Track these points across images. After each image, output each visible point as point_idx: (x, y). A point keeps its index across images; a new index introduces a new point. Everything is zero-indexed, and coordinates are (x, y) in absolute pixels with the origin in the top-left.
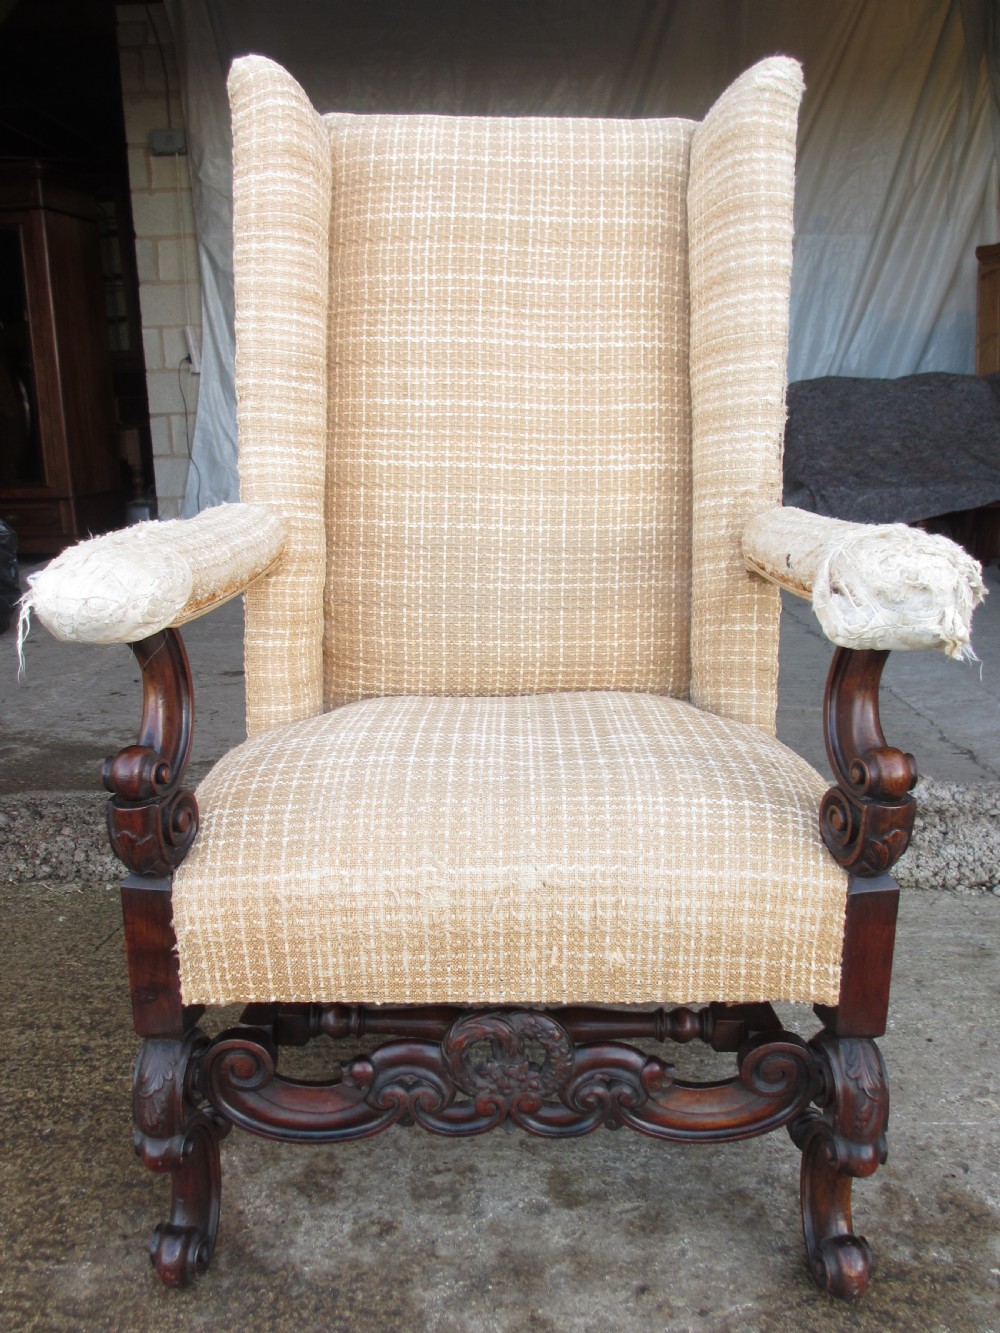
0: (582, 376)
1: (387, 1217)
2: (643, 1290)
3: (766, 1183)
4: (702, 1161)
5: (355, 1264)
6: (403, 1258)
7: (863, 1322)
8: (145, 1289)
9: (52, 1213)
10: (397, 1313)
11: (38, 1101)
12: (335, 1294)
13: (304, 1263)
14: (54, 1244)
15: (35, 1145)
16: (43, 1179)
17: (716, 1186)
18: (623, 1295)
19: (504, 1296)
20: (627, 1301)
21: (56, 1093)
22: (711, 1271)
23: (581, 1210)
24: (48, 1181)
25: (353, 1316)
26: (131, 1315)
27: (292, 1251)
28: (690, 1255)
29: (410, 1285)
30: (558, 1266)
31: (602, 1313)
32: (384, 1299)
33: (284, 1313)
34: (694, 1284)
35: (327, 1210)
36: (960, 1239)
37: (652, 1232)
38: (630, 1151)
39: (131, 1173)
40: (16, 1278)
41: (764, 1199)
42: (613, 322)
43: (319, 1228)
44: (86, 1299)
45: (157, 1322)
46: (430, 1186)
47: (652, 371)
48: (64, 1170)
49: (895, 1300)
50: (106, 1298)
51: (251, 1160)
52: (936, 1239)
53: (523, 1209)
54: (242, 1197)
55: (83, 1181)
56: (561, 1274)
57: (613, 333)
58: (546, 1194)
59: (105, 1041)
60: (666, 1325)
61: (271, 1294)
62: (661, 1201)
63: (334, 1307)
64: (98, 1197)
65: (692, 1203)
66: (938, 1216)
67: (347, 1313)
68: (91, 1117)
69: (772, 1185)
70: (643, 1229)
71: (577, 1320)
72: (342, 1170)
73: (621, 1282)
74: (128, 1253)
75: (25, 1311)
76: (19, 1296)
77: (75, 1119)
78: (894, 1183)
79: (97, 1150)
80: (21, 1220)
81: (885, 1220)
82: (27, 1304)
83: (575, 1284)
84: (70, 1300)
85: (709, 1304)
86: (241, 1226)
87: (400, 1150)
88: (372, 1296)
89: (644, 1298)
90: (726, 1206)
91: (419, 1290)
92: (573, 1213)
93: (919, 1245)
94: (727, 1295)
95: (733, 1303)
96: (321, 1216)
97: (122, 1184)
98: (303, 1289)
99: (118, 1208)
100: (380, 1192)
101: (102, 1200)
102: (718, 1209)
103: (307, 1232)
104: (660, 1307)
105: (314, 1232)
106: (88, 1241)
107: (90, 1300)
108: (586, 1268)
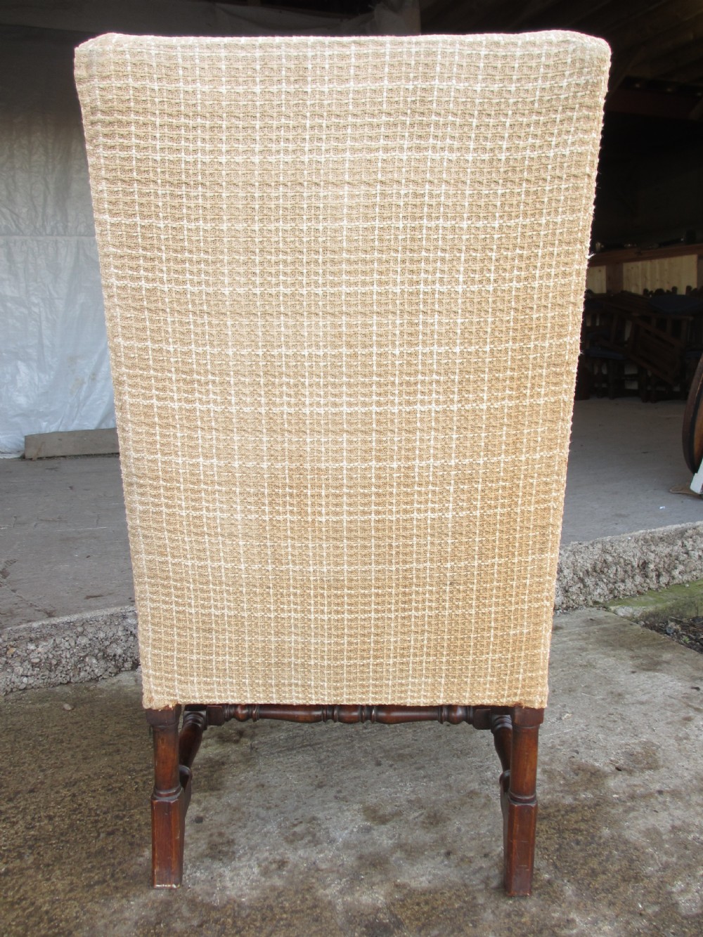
1: (278, 857)
2: (448, 854)
3: (482, 783)
4: (443, 782)
5: (273, 888)
6: (301, 877)
7: (566, 836)
10: (315, 906)
12: (271, 908)
13: (241, 896)
16: (21, 900)
17: (459, 792)
18: (439, 859)
19: (373, 879)
20: (443, 862)
22: (479, 834)
23: (392, 823)
24: (25, 899)
25: (289, 916)
28: (463, 829)
29: (314, 890)
30: (395, 855)
31: (433, 872)
32: (303, 902)
33: (244, 928)
34: (474, 843)
35: (236, 864)
36: (592, 785)
37: (437, 824)
38: (401, 786)
39: (86, 878)
41: (486, 792)
43: (238, 875)
46: (294, 834)
48: (34, 890)
49: (576, 822)
52: (581, 789)
53: (358, 832)
55: (53, 892)
56: (399, 859)
58: (367, 820)
59: (11, 805)
60: (470, 867)
61: (230, 920)
62: (433, 807)
63: (274, 915)
64: (70, 899)
65: (450, 803)
66: (576, 777)
69: (486, 784)
70: (432, 824)
71: (421, 879)
72: (233, 840)
73: (435, 853)
74: (115, 925)
77: (20, 856)
78: (548, 767)
79: (51, 872)
80: (19, 928)
81: (552, 786)
83: (409, 861)
85: (487, 850)
87: (263, 819)
88: (295, 902)
89: (452, 857)
90: (469, 800)
91: (321, 891)
92: (388, 826)
93: (574, 793)
94: (494, 844)
95: (498, 847)
96: (235, 868)
97: (83, 887)
98: (248, 911)
99: (90, 901)
100: (265, 845)
101: (75, 900)
102: (465, 803)
103: (231, 879)
104: (462, 860)
105: (235, 878)
106: (78, 926)
108: (411, 852)
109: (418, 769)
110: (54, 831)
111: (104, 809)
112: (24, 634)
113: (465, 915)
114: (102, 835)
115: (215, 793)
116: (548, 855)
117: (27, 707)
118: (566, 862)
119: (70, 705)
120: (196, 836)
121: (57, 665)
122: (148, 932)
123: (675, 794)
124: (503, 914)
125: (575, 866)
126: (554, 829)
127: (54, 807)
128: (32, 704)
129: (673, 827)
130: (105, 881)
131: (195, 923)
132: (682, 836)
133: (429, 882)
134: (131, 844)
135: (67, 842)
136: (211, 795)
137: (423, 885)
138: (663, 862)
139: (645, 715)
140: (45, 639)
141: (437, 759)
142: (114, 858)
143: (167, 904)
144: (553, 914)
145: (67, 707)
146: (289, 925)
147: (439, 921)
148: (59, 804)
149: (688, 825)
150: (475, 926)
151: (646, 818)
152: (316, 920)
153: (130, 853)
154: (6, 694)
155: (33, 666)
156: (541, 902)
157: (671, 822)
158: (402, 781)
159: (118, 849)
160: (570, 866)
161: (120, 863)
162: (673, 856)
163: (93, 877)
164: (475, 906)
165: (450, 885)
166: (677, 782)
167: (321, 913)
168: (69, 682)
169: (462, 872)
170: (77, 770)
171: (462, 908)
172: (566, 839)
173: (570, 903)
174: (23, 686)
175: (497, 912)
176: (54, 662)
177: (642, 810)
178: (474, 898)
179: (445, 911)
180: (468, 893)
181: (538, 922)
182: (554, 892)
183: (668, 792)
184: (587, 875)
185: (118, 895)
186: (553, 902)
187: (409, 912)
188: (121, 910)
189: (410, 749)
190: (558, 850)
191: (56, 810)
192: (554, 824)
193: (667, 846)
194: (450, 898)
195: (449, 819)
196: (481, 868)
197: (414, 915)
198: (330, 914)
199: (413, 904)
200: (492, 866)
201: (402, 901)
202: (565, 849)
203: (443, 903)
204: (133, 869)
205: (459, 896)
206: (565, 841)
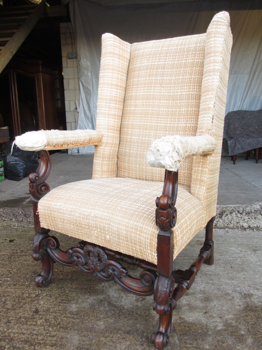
0: (175, 102)
2: (206, 313)
4: (218, 287)
5: (137, 306)
6: (148, 305)
8: (88, 310)
9: (65, 294)
10: (148, 316)
11: (58, 272)
12: (133, 312)
13: (125, 305)
14: (66, 300)
15: (59, 280)
17: (222, 292)
18: (201, 314)
21: (62, 270)
22: (222, 309)
23: (190, 296)
24: (63, 288)
26: (86, 315)
27: (122, 303)
28: (217, 306)
29: (150, 311)
31: (196, 317)
33: (121, 315)
34: (218, 312)
37: (207, 301)
38: (200, 284)
39: (82, 286)
40: (58, 307)
41: (234, 295)
42: (183, 87)
43: (128, 298)
44: (75, 311)
45: (92, 316)
47: (193, 100)
48: (66, 286)
50: (80, 311)
51: (110, 285)
54: (108, 292)
55: (71, 288)
56: (186, 309)
57: (183, 90)
60: (212, 320)
61: (118, 312)
62: (209, 295)
63: (133, 314)
64: (75, 291)
65: (216, 295)
67: (136, 316)
68: (71, 275)
69: (235, 292)
70: (205, 300)
71: (191, 318)
73: (201, 311)
74: (83, 303)
75: (61, 313)
76: (59, 310)
77: (67, 276)
79: (73, 282)
80: (58, 295)
82: (62, 312)
83: (189, 311)
84: (71, 311)
85: (222, 316)
86: (109, 298)
88: (142, 312)
89: (206, 314)
90: (224, 296)
94: (226, 314)
95: (228, 316)
96: (128, 296)
97: (80, 289)
98: (125, 311)
99: (80, 293)
101: (76, 292)
102: (223, 297)
103: (125, 299)
104: (210, 316)
105: (126, 299)
106: (74, 300)
107: (76, 312)
108: (192, 308)
109: (210, 280)
113: (201, 335)
115: (133, 271)
116: (248, 325)
118: (254, 330)
122: (92, 307)
124: (216, 340)
125: (257, 333)
126: (256, 316)
130: (87, 289)
131: (107, 309)
133: (193, 320)
135: (82, 275)
137: (190, 320)
141: (220, 278)
143: (102, 301)
144: (237, 347)
146: (136, 319)
147: (190, 334)
150: (202, 341)
152: (146, 320)
153: (98, 282)
156: (235, 341)
158: (201, 283)
160: (255, 332)
161: (94, 285)
163: (84, 287)
164: (207, 334)
165: (201, 324)
167: (149, 319)
169: (208, 321)
171: (201, 333)
172: (259, 321)
173: (247, 345)
175: (214, 339)
178: (208, 331)
179: (194, 332)
180: (206, 329)
181: (229, 347)
182: (243, 339)
185: (89, 294)
186: (240, 343)
187: (180, 328)
188: (87, 299)
189: (211, 272)
190: (253, 324)
192: (256, 314)
194: (198, 328)
195: (213, 301)
196: (217, 321)
197: (181, 329)
198: (151, 320)
199: (183, 326)
200: (221, 322)
201: (180, 323)
202: (256, 325)
203: (194, 329)
204: (96, 288)
205: (202, 328)
206: (258, 322)
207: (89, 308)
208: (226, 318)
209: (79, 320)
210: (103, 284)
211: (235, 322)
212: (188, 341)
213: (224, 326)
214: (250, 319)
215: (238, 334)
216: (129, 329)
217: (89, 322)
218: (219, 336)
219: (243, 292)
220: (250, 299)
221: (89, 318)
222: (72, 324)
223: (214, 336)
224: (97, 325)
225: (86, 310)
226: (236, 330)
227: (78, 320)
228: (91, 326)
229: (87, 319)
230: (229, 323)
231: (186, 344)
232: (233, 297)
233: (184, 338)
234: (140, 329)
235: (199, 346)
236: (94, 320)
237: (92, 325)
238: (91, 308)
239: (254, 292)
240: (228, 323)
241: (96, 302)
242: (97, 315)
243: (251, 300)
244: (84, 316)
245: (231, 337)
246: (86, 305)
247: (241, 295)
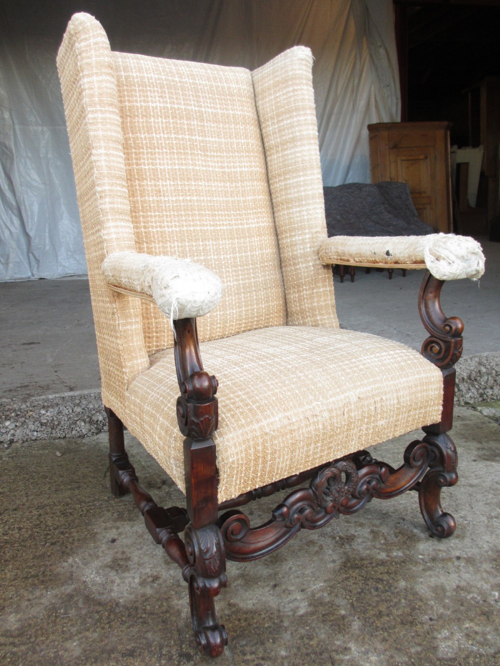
1: (155, 573)
2: (275, 586)
3: (321, 536)
5: (143, 595)
6: (166, 589)
7: (370, 583)
8: (44, 621)
10: (167, 612)
12: (136, 608)
13: (120, 598)
17: (301, 540)
18: (268, 589)
20: (269, 591)
22: (304, 574)
25: (147, 616)
26: (40, 632)
27: (113, 594)
28: (293, 569)
29: (171, 600)
30: (236, 582)
31: (259, 598)
32: (159, 607)
33: (114, 620)
34: (297, 580)
35: (126, 574)
36: (405, 546)
37: (276, 562)
39: (27, 572)
41: (322, 543)
43: (124, 582)
44: (16, 629)
45: (53, 633)
49: (381, 573)
50: (26, 627)
51: (85, 559)
52: (395, 548)
54: (83, 575)
56: (239, 585)
60: (288, 597)
61: (106, 613)
63: (137, 614)
64: (12, 585)
66: (395, 539)
67: (144, 616)
69: (324, 537)
70: (272, 562)
71: (248, 602)
72: (130, 557)
73: (266, 584)
74: (32, 607)
78: (375, 529)
79: (6, 565)
81: (374, 543)
83: (245, 588)
84: (7, 631)
85: (305, 587)
86: (86, 587)
88: (154, 607)
89: (277, 588)
90: (306, 547)
91: (176, 601)
93: (388, 551)
94: (312, 582)
95: (314, 585)
96: (124, 578)
97: (22, 578)
98: (121, 609)
99: (23, 588)
100: (150, 564)
101: (14, 586)
102: (303, 549)
103: (118, 585)
104: (284, 591)
105: (121, 585)
106: (11, 605)
107: (18, 629)
108: (249, 581)
110: (19, 538)
111: (55, 526)
112: (40, 403)
113: (270, 633)
114: (47, 544)
115: (131, 523)
116: (350, 596)
117: (34, 452)
118: (362, 603)
119: (60, 452)
120: (107, 552)
121: (58, 425)
122: (52, 614)
123: (470, 561)
124: (298, 636)
125: (368, 608)
126: (362, 576)
127: (24, 522)
128: (37, 450)
129: (458, 587)
130: (37, 576)
131: (84, 612)
132: (463, 595)
133: (253, 605)
134: (63, 552)
135: (25, 546)
136: (127, 524)
137: (249, 606)
138: (439, 613)
139: (470, 495)
140: (52, 407)
142: (49, 561)
143: (71, 596)
144: (336, 642)
145: (58, 454)
146: (144, 623)
147: (250, 634)
148: (28, 520)
149: (471, 586)
150: (274, 642)
151: (439, 577)
152: (163, 622)
153: (60, 558)
154: (23, 442)
155: (41, 425)
156: (330, 631)
157: (457, 582)
159: (54, 555)
160: (364, 607)
161: (51, 565)
162: (449, 609)
163: (31, 573)
164: (281, 627)
165: (268, 609)
166: (475, 551)
167: (169, 617)
168: (65, 437)
169: (280, 601)
170: (48, 498)
171: (270, 627)
172: (368, 585)
173: (353, 635)
174: (34, 438)
175: (294, 634)
176: (56, 423)
177: (438, 570)
178: (282, 621)
179: (257, 628)
180: (278, 617)
181: (322, 646)
182: (344, 625)
183: (465, 558)
184: (374, 615)
185: (42, 587)
186: (339, 633)
188: (40, 598)
190: (359, 593)
191: (25, 524)
192: (364, 573)
193: (447, 601)
194: (264, 619)
195: (286, 560)
196: (296, 599)
197: (233, 627)
198: (175, 619)
199: (235, 620)
200: (304, 599)
201: (229, 616)
202: (365, 593)
203: (257, 622)
204: (58, 570)
205: (271, 618)
206: (367, 587)
207: (46, 616)
208: (312, 589)
209: (26, 647)
210: (70, 560)
211: (329, 594)
212: (247, 649)
213: (310, 605)
214: (354, 583)
215: (334, 617)
216: (133, 645)
217: (47, 646)
218: (303, 628)
219: (337, 534)
220: (351, 545)
221: (47, 639)
222: (11, 659)
223: (294, 629)
224: (66, 650)
225: (39, 621)
226: (331, 609)
227: (23, 648)
228: (52, 655)
229: (42, 640)
230: (318, 599)
231: (245, 654)
232: (321, 546)
233: (239, 643)
234: (154, 641)
235: (269, 653)
236: (59, 642)
237: (54, 652)
238: (49, 616)
239: (356, 531)
240: (316, 598)
241: (60, 601)
242: (65, 629)
243: (353, 546)
244: (36, 637)
245: (324, 624)
246: (38, 613)
247: (334, 541)
